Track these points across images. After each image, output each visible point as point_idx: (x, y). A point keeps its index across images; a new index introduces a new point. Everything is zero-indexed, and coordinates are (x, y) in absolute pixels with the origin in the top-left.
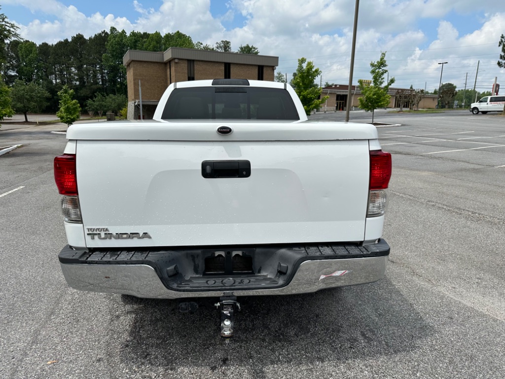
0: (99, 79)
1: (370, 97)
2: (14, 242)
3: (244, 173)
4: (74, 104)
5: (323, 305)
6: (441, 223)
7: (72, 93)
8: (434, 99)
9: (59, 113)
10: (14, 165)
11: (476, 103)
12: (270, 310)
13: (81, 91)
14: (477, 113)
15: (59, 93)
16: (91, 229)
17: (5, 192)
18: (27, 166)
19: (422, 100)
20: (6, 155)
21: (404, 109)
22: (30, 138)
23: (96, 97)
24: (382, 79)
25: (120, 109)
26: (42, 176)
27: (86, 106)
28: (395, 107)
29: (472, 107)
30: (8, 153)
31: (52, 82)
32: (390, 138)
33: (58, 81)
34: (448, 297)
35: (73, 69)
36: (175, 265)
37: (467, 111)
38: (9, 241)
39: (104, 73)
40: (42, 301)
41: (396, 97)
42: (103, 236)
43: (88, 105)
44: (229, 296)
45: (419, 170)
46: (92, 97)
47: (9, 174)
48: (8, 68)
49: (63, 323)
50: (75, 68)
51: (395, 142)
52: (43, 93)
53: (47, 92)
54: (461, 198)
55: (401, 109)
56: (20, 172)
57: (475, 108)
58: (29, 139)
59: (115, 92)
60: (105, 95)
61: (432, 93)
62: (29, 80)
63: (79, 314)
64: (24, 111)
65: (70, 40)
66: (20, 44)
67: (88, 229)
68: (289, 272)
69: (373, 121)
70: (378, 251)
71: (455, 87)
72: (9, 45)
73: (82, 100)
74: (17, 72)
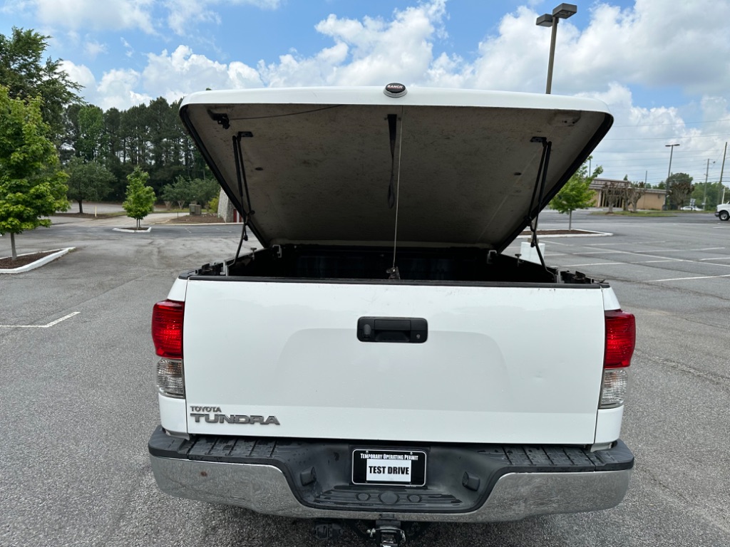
0: (181, 158)
1: (566, 193)
2: (67, 399)
3: (418, 336)
4: (148, 193)
5: (518, 529)
6: (689, 398)
7: (145, 177)
8: (659, 195)
9: (126, 204)
10: (65, 279)
11: (723, 205)
12: (439, 533)
13: (157, 174)
14: (727, 220)
15: (128, 177)
16: (196, 408)
17: (53, 320)
18: (82, 281)
19: (643, 197)
20: (55, 262)
21: (616, 210)
22: (86, 237)
23: (176, 182)
24: (584, 168)
25: (208, 199)
26: (102, 297)
27: (162, 193)
28: (601, 205)
29: (719, 210)
30: (57, 259)
31: (119, 160)
32: (598, 254)
33: (127, 159)
34: (713, 525)
35: (149, 144)
36: (312, 467)
37: (711, 215)
38: (60, 396)
39: (190, 150)
40: (106, 497)
41: (603, 193)
42: (212, 417)
43: (165, 192)
44: (390, 520)
45: (647, 308)
46: (172, 181)
47: (58, 292)
48: (63, 141)
49: (137, 534)
50: (152, 142)
51: (604, 260)
52: (106, 175)
53: (111, 174)
54: (716, 356)
55: (611, 209)
56: (73, 289)
57: (723, 212)
58: (84, 240)
59: (203, 176)
60: (190, 179)
61: (655, 188)
62: (90, 157)
63: (159, 520)
64: (79, 199)
65: (148, 105)
66: (81, 110)
67: (193, 407)
68: (482, 488)
69: (570, 227)
70: (616, 462)
71: (691, 179)
72: (66, 110)
73: (157, 185)
74: (74, 146)
